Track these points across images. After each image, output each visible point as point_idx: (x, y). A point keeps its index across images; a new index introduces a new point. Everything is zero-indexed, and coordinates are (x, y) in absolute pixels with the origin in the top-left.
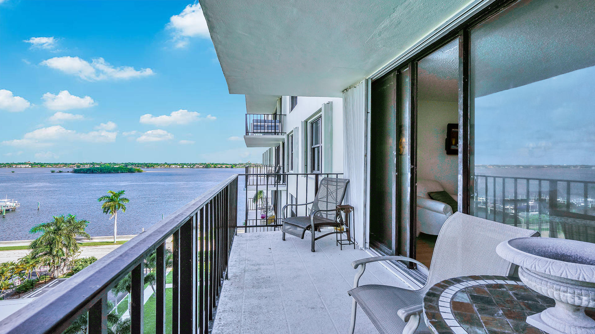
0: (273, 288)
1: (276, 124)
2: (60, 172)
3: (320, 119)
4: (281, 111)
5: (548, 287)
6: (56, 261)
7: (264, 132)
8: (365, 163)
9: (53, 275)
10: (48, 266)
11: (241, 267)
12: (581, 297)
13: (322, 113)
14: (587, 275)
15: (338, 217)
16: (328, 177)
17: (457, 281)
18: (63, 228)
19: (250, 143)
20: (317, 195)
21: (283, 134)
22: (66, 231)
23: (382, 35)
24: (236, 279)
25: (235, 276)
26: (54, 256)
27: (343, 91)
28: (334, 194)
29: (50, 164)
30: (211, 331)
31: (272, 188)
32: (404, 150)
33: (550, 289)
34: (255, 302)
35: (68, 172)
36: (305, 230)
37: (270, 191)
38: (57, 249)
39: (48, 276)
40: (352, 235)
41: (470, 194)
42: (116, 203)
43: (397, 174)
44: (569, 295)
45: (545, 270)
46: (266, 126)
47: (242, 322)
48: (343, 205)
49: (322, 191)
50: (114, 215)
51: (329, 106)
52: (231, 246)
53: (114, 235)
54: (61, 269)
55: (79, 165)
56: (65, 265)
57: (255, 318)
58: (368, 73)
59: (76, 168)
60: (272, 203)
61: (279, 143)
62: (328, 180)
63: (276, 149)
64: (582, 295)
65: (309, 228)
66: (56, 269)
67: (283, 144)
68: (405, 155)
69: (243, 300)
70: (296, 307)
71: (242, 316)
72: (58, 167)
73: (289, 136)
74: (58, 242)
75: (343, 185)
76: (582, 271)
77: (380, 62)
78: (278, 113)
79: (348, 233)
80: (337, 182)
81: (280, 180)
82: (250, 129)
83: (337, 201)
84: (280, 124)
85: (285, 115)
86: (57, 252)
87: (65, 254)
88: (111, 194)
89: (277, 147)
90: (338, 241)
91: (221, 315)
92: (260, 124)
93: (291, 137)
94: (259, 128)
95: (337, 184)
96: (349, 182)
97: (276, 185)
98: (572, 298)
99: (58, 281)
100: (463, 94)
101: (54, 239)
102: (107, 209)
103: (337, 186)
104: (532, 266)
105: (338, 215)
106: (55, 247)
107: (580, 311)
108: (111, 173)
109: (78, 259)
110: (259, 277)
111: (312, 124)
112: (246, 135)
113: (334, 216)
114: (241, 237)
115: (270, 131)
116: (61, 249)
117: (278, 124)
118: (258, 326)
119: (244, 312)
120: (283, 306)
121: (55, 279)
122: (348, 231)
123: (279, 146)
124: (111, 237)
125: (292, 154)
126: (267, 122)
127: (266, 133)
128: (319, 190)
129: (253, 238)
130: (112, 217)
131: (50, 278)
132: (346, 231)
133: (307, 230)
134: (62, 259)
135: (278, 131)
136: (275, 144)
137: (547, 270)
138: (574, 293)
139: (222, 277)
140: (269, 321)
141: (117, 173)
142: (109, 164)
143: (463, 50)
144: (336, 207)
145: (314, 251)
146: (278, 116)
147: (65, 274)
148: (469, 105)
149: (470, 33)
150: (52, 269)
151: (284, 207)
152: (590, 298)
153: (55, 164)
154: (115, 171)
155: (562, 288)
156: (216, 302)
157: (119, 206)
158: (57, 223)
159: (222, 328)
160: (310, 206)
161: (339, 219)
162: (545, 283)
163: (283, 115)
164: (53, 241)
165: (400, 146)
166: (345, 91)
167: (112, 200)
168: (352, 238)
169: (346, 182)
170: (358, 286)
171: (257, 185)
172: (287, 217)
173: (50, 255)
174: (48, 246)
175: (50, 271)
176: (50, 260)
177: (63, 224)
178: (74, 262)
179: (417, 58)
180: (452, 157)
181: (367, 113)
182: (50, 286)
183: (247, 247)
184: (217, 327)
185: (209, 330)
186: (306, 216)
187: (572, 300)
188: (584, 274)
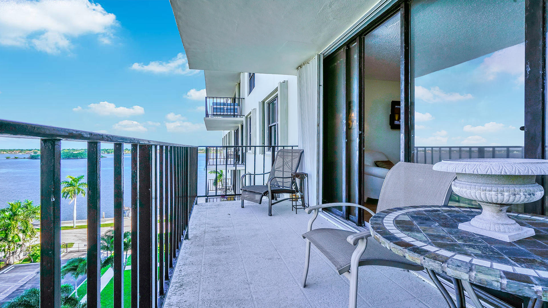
0: (232, 245)
1: (235, 107)
2: (16, 158)
3: (277, 99)
4: (239, 95)
5: (476, 189)
6: (12, 247)
7: (224, 115)
8: (317, 132)
9: (9, 261)
10: (3, 252)
11: (201, 229)
12: (503, 193)
13: (278, 92)
14: (508, 170)
15: (293, 185)
16: (284, 148)
17: (400, 209)
18: (19, 213)
19: (210, 126)
20: (273, 166)
21: (241, 116)
22: (22, 217)
23: (333, 7)
24: (196, 238)
25: (196, 237)
26: (9, 242)
27: (297, 68)
28: (290, 164)
29: (4, 150)
30: (171, 276)
31: (231, 168)
32: (353, 124)
33: (478, 191)
34: (215, 256)
35: (25, 158)
36: (263, 196)
37: (230, 171)
38: (13, 235)
39: (3, 263)
40: (306, 201)
41: (410, 151)
42: (75, 188)
43: (346, 140)
44: (493, 193)
45: (474, 171)
46: (225, 108)
47: (202, 273)
48: (298, 172)
49: (279, 162)
50: (73, 200)
51: (285, 84)
52: (192, 211)
53: (73, 220)
54: (17, 255)
55: (36, 151)
56: (21, 251)
57: (215, 269)
58: (320, 48)
59: (33, 154)
60: (231, 183)
61: (237, 126)
62: (284, 152)
63: (235, 133)
64: (504, 191)
65: (266, 193)
66: (11, 255)
67: (242, 126)
68: (354, 129)
69: (204, 256)
70: (254, 259)
71: (203, 268)
72: (13, 153)
73: (247, 117)
74: (13, 227)
75: (298, 155)
76: (504, 167)
77: (331, 37)
78: (237, 96)
79: (303, 199)
80: (292, 153)
81: (239, 161)
82: (210, 112)
83: (292, 170)
84: (239, 107)
85: (243, 98)
86: (13, 237)
87: (21, 240)
88: (70, 179)
89: (236, 131)
90: (293, 206)
91: (182, 267)
92: (219, 107)
93: (249, 119)
94: (219, 110)
95: (292, 155)
96: (303, 152)
97: (235, 165)
98: (496, 195)
99: (14, 267)
100: (405, 61)
101: (9, 225)
102: (66, 194)
103: (292, 156)
104: (463, 170)
105: (293, 182)
106: (11, 233)
107: (503, 211)
108: (70, 159)
109: (36, 244)
110: (219, 236)
111: (269, 104)
112: (206, 117)
113: (290, 183)
114: (201, 206)
115: (229, 113)
116: (17, 235)
117: (237, 107)
118: (218, 275)
119: (204, 265)
120: (241, 258)
121: (11, 265)
122: (302, 198)
123: (238, 129)
124: (70, 222)
125: (250, 135)
126: (226, 105)
127: (226, 115)
128: (275, 161)
129: (213, 207)
130: (71, 202)
131: (5, 264)
132: (300, 197)
133: (265, 195)
134: (18, 244)
135: (237, 114)
136: (234, 127)
137: (475, 171)
138: (498, 190)
139: (182, 235)
140: (228, 271)
141: (77, 159)
142: (68, 150)
143: (405, 21)
144: (292, 174)
145: (271, 215)
146: (237, 101)
147: (21, 260)
148: (410, 71)
149: (410, 5)
150: (8, 255)
151: (243, 176)
152: (510, 193)
153: (10, 150)
154: (75, 157)
155: (488, 188)
156: (177, 254)
157: (79, 191)
158: (12, 208)
159: (182, 277)
160: (267, 177)
161: (294, 186)
162: (474, 187)
163: (241, 98)
164: (8, 227)
165: (350, 120)
166: (300, 68)
167: (71, 185)
168: (307, 204)
169: (301, 152)
170: (311, 230)
171: (217, 165)
172: (245, 185)
173: (5, 241)
174: (3, 232)
175: (5, 257)
176: (5, 246)
177: (19, 209)
178: (31, 248)
179: (364, 32)
180: (395, 132)
181: (320, 85)
182: (5, 272)
183: (207, 214)
184: (178, 277)
185: (169, 275)
186: (264, 185)
187: (496, 197)
188: (505, 169)
